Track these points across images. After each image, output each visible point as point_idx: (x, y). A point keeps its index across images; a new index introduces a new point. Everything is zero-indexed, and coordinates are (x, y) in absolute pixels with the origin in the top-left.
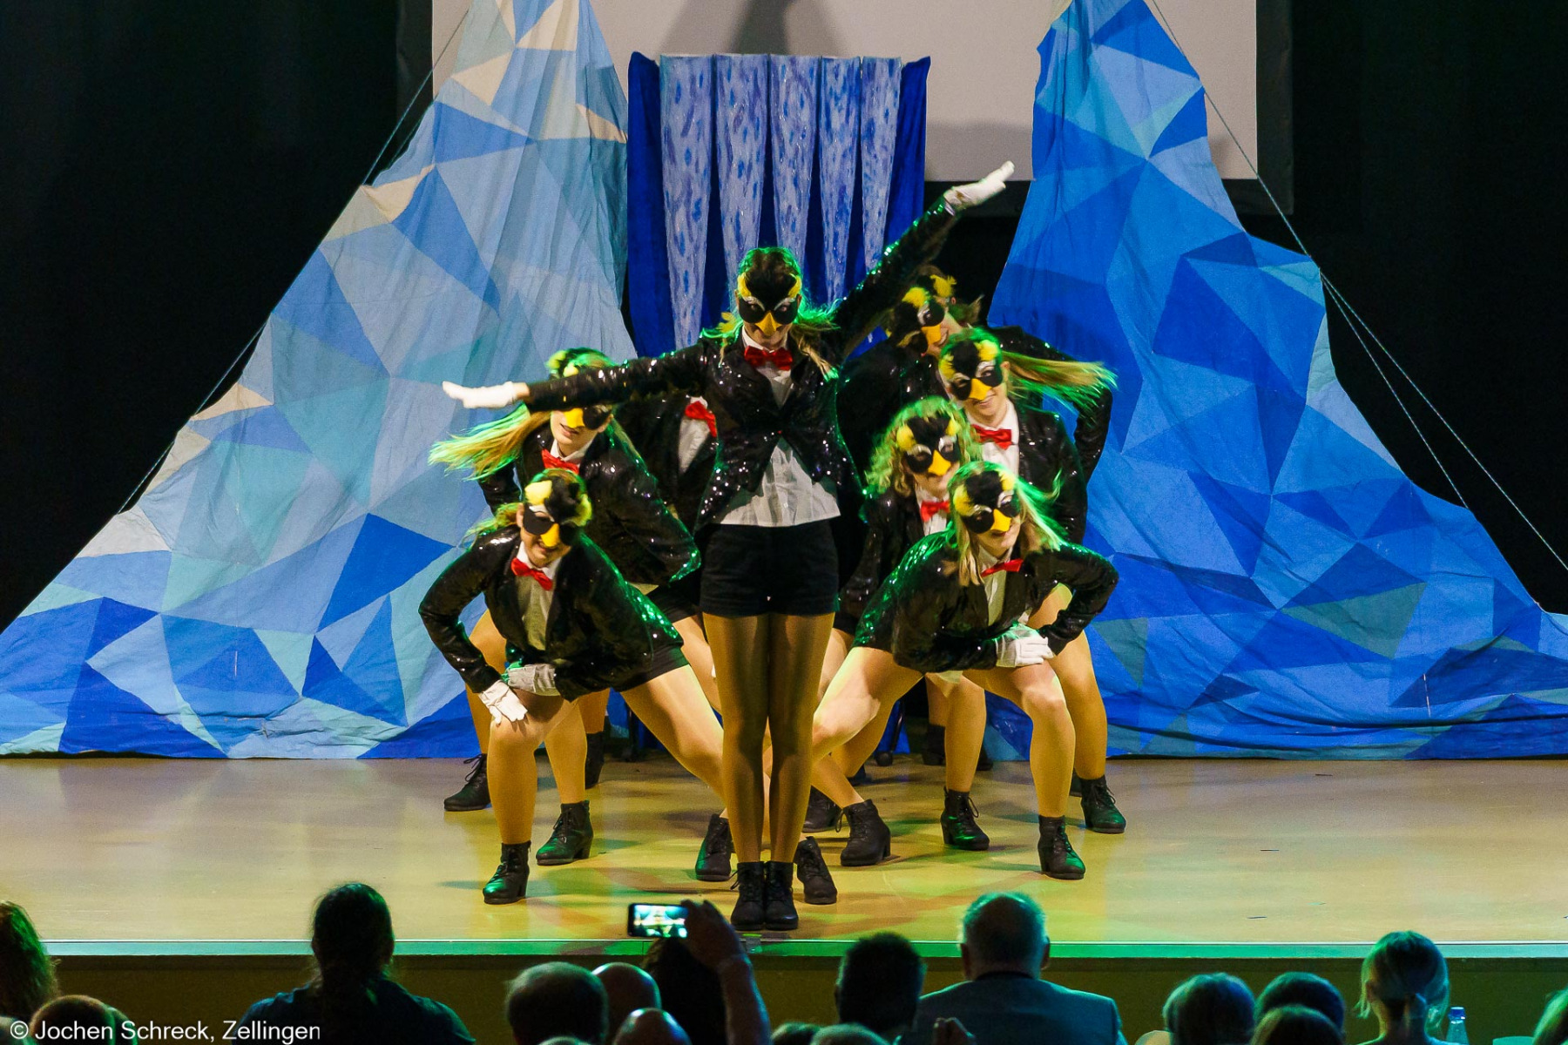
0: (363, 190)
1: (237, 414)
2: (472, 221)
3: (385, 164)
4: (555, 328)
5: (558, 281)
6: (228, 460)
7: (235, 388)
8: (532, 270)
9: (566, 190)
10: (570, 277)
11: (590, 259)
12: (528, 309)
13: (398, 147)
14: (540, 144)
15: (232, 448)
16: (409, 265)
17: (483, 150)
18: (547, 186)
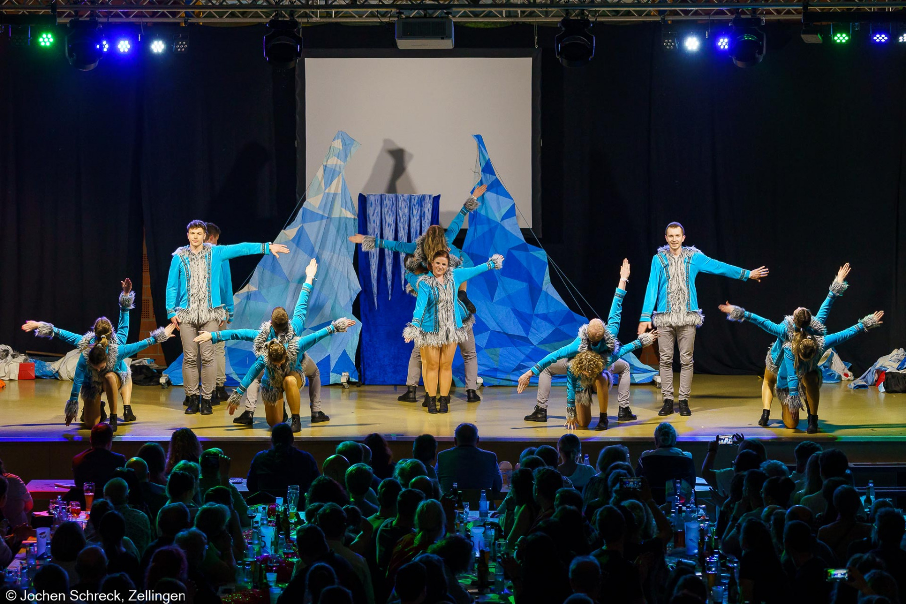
0: (282, 231)
1: (248, 292)
2: (312, 239)
3: (289, 224)
4: (335, 269)
5: (335, 256)
6: (246, 305)
7: (247, 285)
8: (328, 253)
9: (338, 231)
10: (339, 255)
11: (344, 250)
12: (327, 264)
13: (293, 219)
14: (331, 219)
15: (247, 302)
16: (295, 252)
17: (315, 221)
18: (333, 230)
